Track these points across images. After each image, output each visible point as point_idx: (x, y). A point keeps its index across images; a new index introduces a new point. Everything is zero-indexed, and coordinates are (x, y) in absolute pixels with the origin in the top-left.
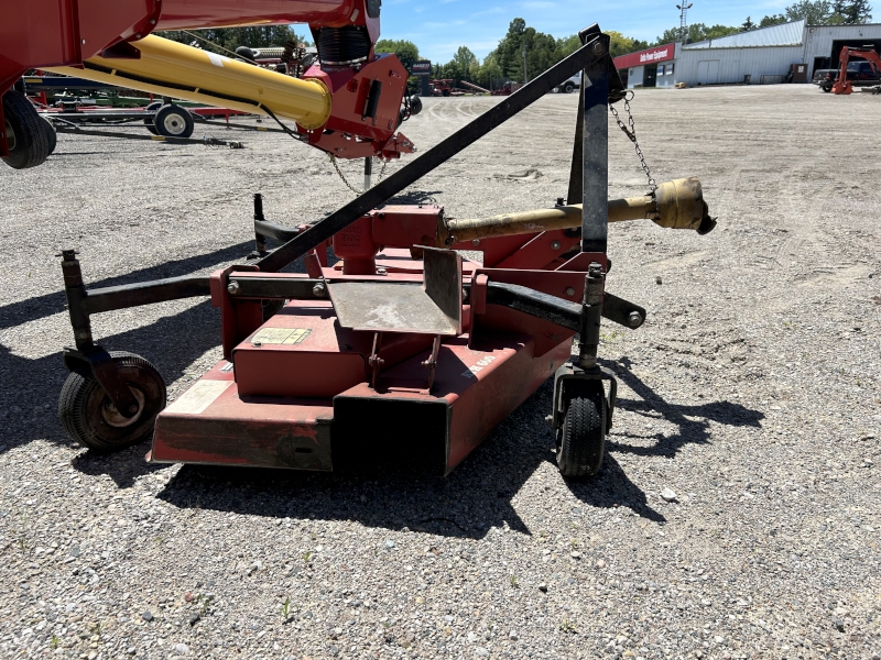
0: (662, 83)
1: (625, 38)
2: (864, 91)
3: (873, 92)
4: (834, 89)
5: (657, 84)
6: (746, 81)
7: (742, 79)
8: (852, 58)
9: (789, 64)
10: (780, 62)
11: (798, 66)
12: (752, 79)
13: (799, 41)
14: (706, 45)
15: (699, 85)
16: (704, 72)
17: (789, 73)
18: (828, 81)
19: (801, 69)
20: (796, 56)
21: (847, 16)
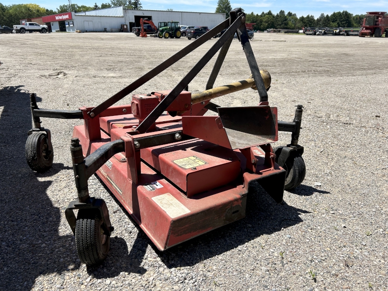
0: (69, 30)
1: (41, 7)
2: (151, 36)
3: (154, 36)
4: (141, 35)
5: (67, 30)
6: (105, 31)
7: (104, 30)
8: (145, 23)
9: (120, 24)
10: (117, 24)
11: (124, 25)
12: (107, 30)
13: (122, 15)
14: (83, 14)
15: (86, 31)
16: (87, 26)
17: (121, 28)
18: (138, 32)
19: (125, 27)
20: (122, 21)
21: (134, 6)
